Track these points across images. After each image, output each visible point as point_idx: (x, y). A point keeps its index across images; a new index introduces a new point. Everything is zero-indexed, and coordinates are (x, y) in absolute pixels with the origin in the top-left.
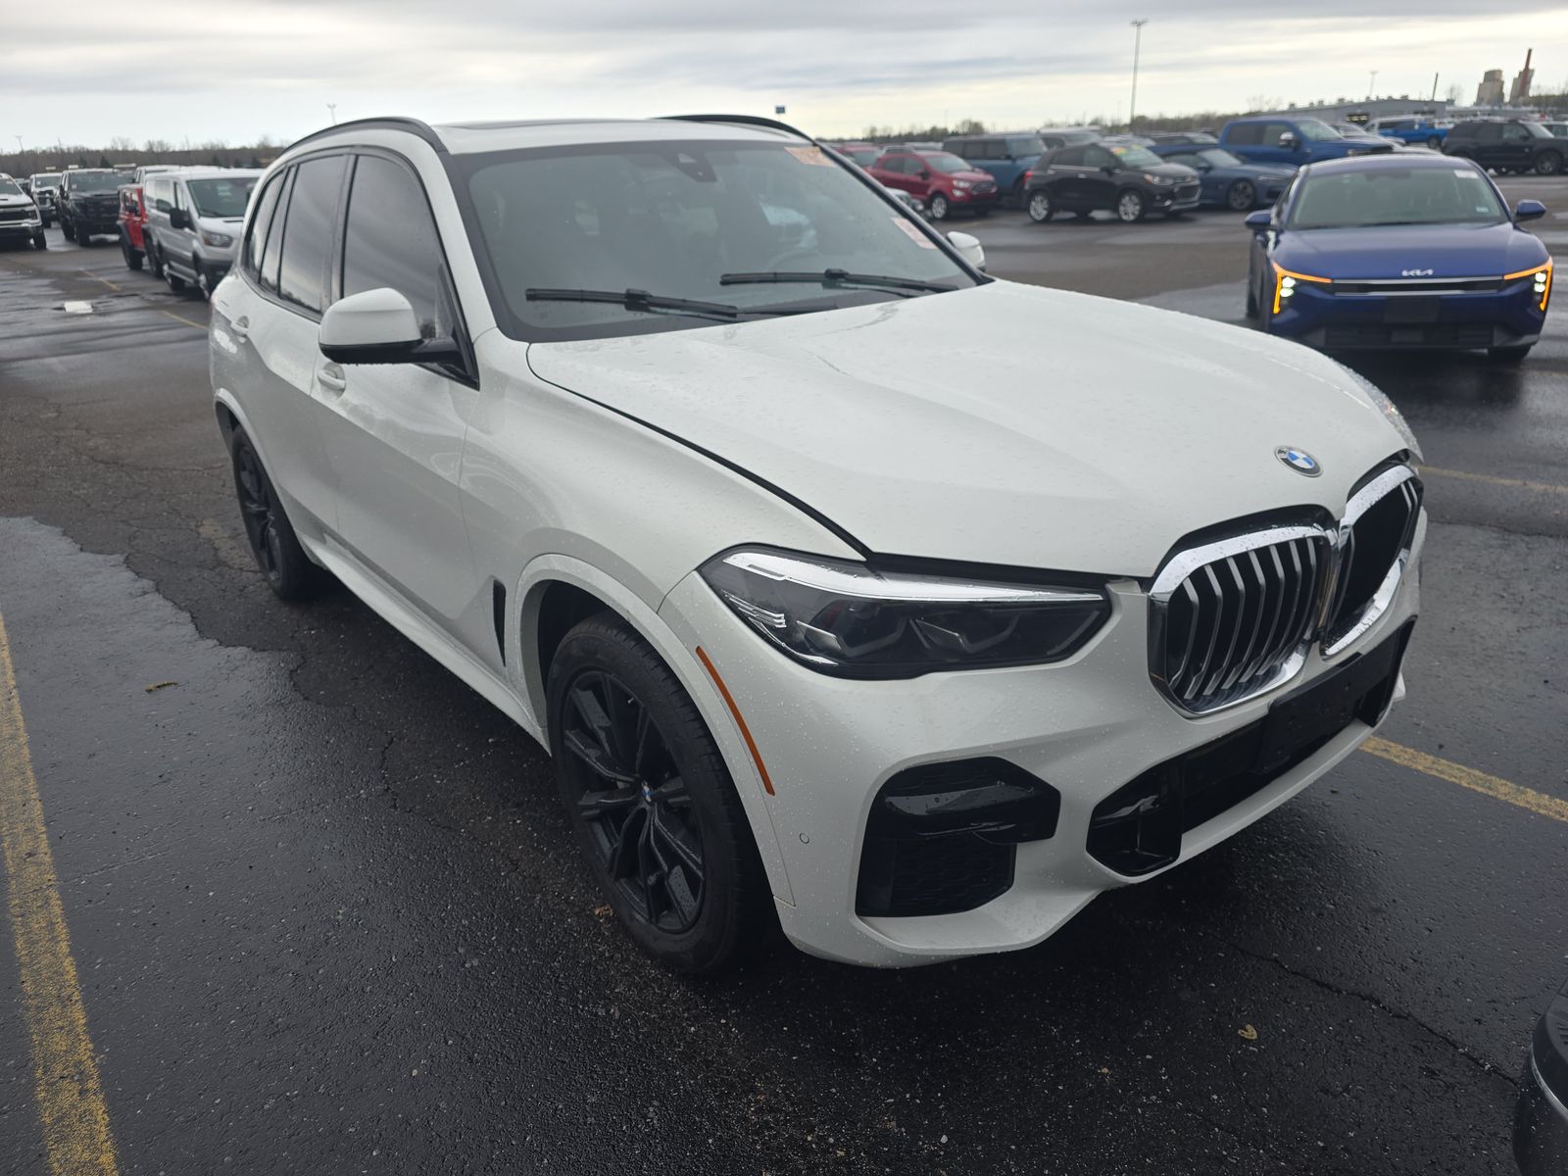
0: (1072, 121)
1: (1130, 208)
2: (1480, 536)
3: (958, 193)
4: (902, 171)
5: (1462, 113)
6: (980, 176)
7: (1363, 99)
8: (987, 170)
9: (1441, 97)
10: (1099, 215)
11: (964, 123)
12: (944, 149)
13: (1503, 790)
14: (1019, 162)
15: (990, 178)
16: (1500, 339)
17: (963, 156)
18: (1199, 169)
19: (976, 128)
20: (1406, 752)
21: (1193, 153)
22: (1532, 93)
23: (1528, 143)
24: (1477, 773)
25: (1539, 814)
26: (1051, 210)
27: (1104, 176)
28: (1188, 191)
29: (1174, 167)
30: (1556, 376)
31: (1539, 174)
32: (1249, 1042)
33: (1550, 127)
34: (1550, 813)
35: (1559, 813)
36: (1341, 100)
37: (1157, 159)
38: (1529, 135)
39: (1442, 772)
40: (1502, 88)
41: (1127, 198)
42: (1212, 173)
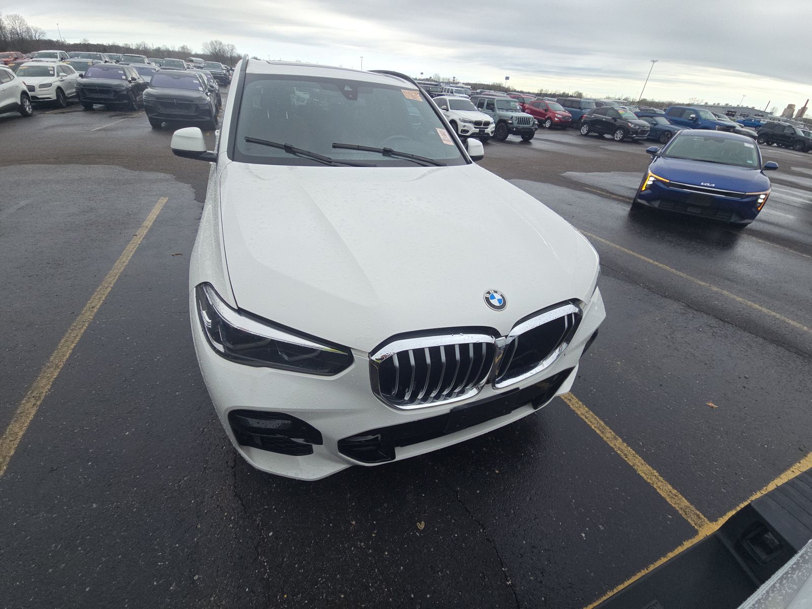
0: (617, 98)
1: (619, 135)
2: (675, 306)
3: (556, 119)
4: (538, 108)
5: (774, 119)
6: (567, 114)
7: (736, 106)
8: (570, 112)
9: (768, 111)
10: (607, 136)
11: (575, 93)
12: (557, 102)
13: (608, 435)
14: (583, 111)
15: (570, 115)
16: (734, 219)
17: (563, 105)
18: (652, 124)
19: (580, 95)
20: (578, 403)
21: (652, 117)
22: (804, 117)
23: (793, 136)
24: (602, 423)
25: (617, 453)
26: (589, 131)
27: (613, 121)
28: (644, 132)
29: (642, 122)
30: (754, 239)
31: (794, 149)
32: (418, 529)
33: (804, 132)
34: (622, 454)
35: (625, 455)
36: (727, 104)
37: (637, 118)
38: (795, 133)
39: (586, 418)
40: (793, 112)
41: (619, 131)
42: (657, 126)
